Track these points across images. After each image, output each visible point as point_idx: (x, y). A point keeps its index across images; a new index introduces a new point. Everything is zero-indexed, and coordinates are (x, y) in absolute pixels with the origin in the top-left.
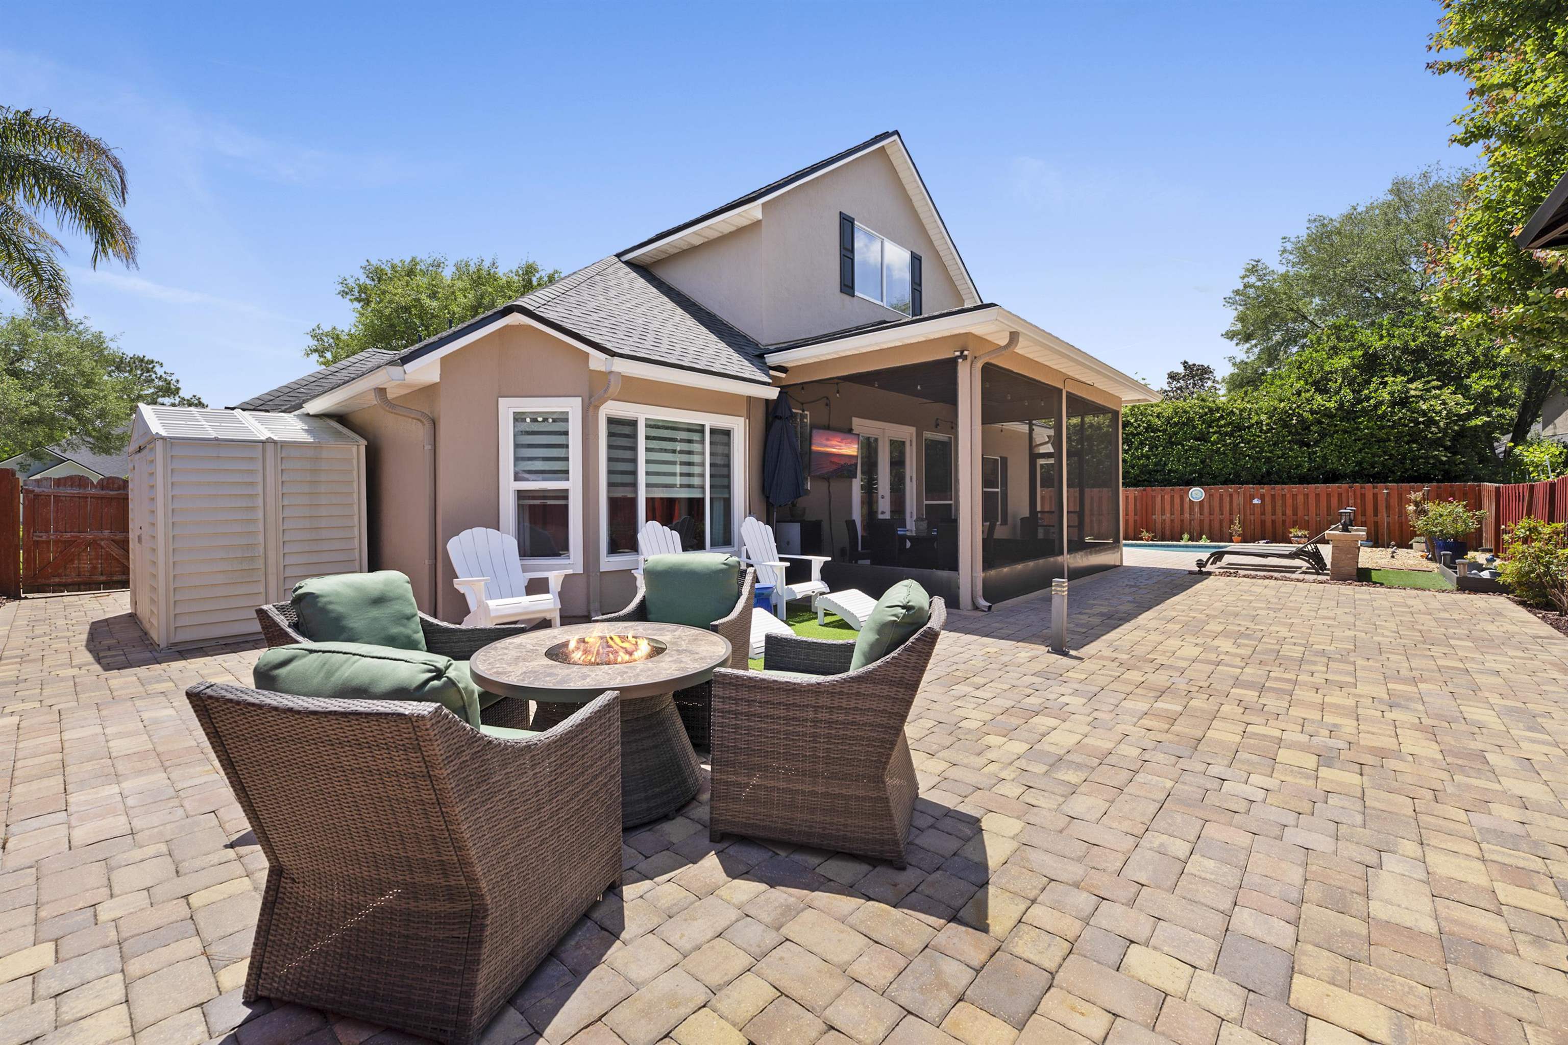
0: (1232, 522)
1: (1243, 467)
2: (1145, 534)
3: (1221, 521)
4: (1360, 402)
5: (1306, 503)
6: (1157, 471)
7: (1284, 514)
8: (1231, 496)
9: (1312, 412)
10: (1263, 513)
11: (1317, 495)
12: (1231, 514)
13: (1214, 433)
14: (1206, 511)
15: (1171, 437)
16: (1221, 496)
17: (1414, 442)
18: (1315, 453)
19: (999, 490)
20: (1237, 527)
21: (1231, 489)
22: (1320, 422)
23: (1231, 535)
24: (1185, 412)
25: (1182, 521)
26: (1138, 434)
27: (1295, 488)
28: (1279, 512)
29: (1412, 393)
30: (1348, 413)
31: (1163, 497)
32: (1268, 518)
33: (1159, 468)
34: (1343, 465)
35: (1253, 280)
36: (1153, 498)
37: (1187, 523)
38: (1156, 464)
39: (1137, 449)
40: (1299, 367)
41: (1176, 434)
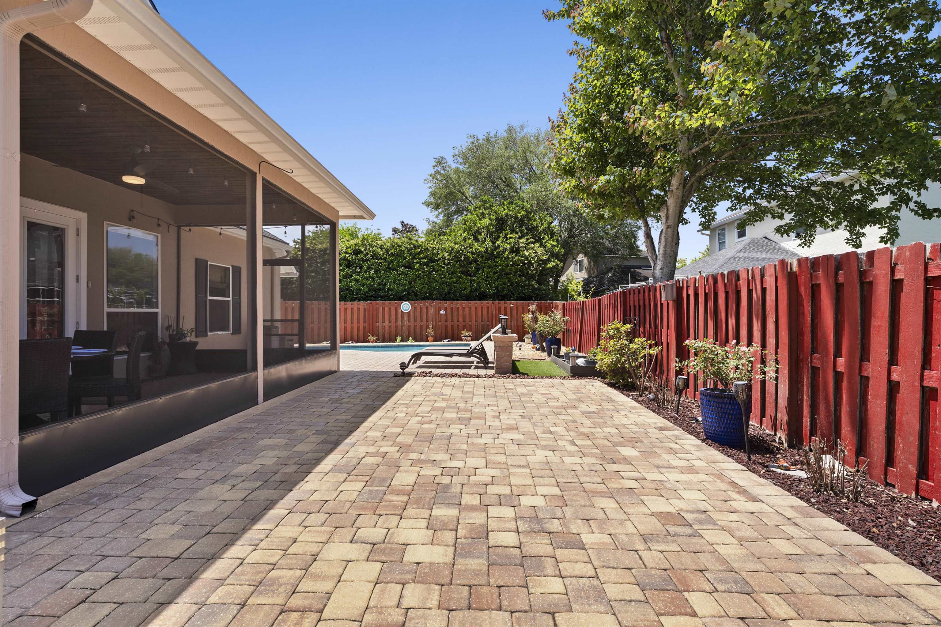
0: (428, 327)
1: (435, 289)
2: (371, 338)
3: (421, 326)
4: (495, 249)
5: (470, 314)
6: (380, 289)
7: (458, 321)
8: (427, 308)
9: (472, 253)
10: (446, 321)
11: (476, 308)
12: (427, 321)
13: (417, 263)
14: (412, 319)
15: (389, 265)
16: (421, 308)
17: (523, 276)
18: (474, 280)
19: (230, 299)
20: (431, 331)
21: (427, 303)
22: (476, 261)
23: (427, 336)
24: (399, 246)
25: (397, 327)
26: (367, 260)
27: (465, 303)
28: (455, 319)
29: (521, 245)
30: (490, 255)
31: (384, 309)
32: (449, 324)
33: (381, 287)
34: (488, 289)
35: (439, 169)
36: (377, 309)
37: (399, 328)
38: (379, 284)
39: (365, 272)
40: (465, 224)
41: (392, 261)
